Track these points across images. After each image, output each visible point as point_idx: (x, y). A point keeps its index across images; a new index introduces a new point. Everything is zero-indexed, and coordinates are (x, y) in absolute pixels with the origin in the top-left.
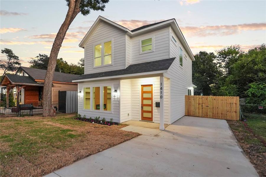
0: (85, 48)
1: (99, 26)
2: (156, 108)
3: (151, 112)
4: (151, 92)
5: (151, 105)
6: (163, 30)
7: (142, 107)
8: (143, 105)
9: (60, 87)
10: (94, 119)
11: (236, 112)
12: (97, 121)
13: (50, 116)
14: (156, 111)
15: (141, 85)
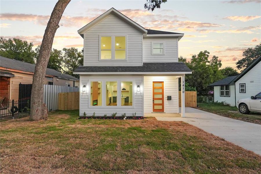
0: (85, 36)
1: (108, 18)
2: (167, 101)
3: (163, 104)
4: (162, 88)
5: (162, 99)
6: (173, 39)
7: (153, 101)
8: (154, 99)
9: (21, 78)
10: (112, 116)
11: (195, 102)
12: (113, 117)
13: (44, 118)
14: (167, 103)
15: (153, 82)
